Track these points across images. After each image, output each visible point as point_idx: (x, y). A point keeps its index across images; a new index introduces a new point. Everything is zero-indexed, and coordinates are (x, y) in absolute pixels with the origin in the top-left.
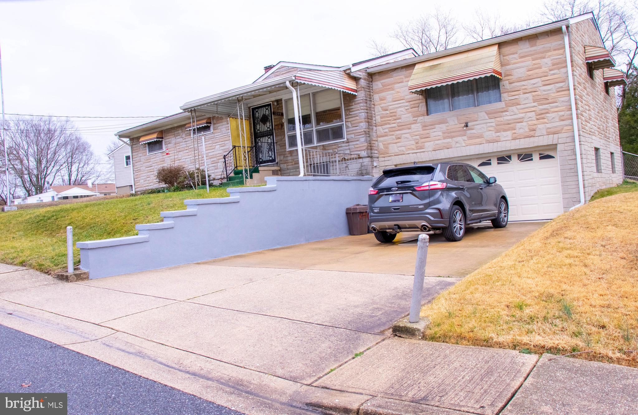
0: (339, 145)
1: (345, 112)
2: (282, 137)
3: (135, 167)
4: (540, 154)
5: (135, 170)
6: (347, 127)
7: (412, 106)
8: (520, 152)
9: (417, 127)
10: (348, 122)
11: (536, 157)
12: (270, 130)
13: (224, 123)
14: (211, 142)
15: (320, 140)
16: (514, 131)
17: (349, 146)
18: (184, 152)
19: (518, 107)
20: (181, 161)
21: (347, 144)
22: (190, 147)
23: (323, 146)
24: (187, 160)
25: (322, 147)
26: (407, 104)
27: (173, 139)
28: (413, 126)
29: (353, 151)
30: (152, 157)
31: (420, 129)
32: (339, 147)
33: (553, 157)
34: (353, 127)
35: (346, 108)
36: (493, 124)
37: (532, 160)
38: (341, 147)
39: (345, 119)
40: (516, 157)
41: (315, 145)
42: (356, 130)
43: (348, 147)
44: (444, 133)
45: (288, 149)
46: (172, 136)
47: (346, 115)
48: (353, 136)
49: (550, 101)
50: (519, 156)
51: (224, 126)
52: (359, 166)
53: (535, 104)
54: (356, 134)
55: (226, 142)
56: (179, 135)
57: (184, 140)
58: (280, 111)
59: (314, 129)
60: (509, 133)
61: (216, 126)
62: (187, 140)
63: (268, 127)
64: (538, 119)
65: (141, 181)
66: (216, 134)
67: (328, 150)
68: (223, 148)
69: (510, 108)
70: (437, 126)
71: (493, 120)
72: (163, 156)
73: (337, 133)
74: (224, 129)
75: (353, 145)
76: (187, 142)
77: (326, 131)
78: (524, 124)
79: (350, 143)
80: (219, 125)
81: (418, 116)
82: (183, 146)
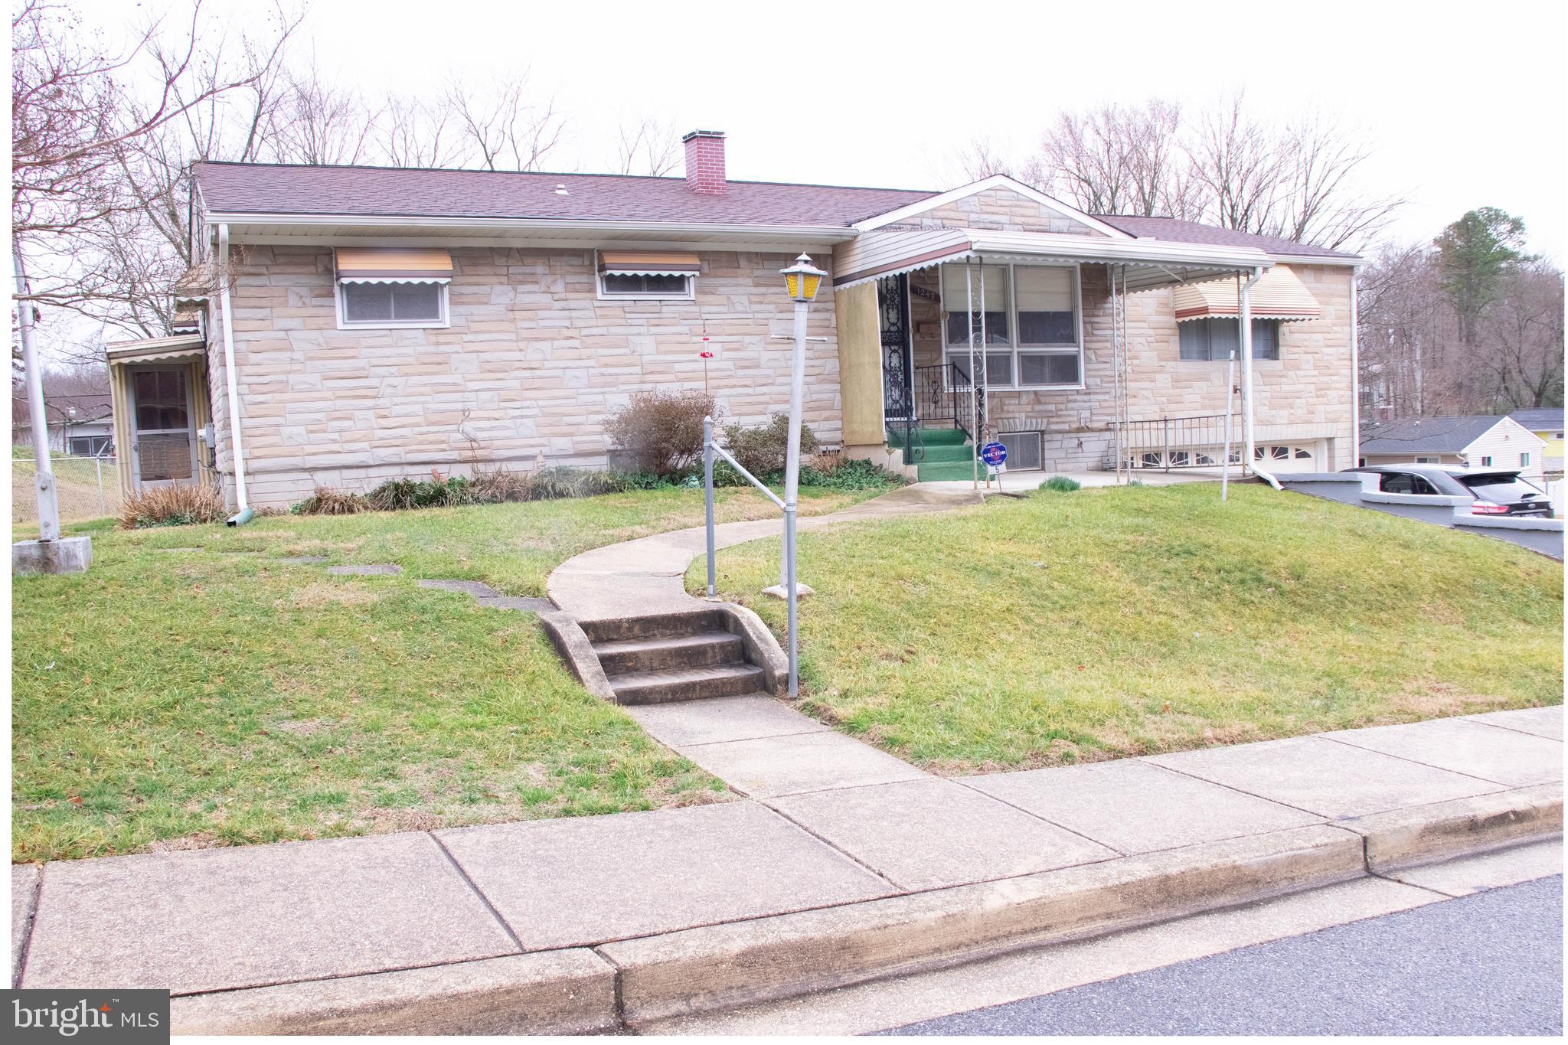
0: (1071, 398)
1: (1085, 327)
2: (935, 355)
3: (247, 369)
4: (1297, 450)
5: (245, 379)
6: (1088, 360)
7: (1159, 338)
8: (1274, 444)
9: (1163, 380)
10: (1089, 349)
11: (1292, 453)
12: (898, 331)
13: (741, 280)
14: (685, 329)
15: (1026, 379)
16: (1292, 411)
17: (1090, 401)
18: (557, 343)
19: (1298, 372)
20: (538, 373)
21: (1086, 398)
22: (585, 332)
23: (1035, 392)
24: (570, 373)
25: (1032, 396)
26: (1151, 332)
27: (498, 289)
28: (1159, 376)
29: (1097, 415)
30: (371, 342)
31: (1170, 386)
32: (1068, 402)
33: (1309, 456)
34: (1100, 362)
35: (1087, 319)
36: (1268, 395)
37: (1286, 457)
38: (1075, 401)
39: (1085, 341)
40: (1270, 452)
41: (1017, 388)
42: (1105, 369)
43: (1088, 404)
44: (1203, 398)
45: (947, 388)
46: (495, 279)
47: (1086, 334)
48: (1098, 381)
49: (1331, 371)
50: (1274, 449)
51: (741, 290)
52: (1103, 446)
53: (1316, 372)
54: (1105, 379)
55: (747, 339)
56: (536, 282)
57: (563, 304)
58: (929, 288)
59: (1016, 350)
60: (1285, 413)
61: (706, 281)
62: (572, 304)
63: (892, 321)
64: (1318, 397)
65: (286, 431)
66: (706, 309)
67: (1046, 403)
68: (733, 354)
69: (1290, 373)
70: (1195, 384)
71: (1267, 388)
72: (438, 344)
73: (1066, 369)
74: (744, 299)
75: (1098, 401)
76: (574, 314)
77: (1039, 359)
78: (1303, 401)
79: (1093, 397)
80: (722, 281)
81: (1167, 360)
82: (557, 323)
